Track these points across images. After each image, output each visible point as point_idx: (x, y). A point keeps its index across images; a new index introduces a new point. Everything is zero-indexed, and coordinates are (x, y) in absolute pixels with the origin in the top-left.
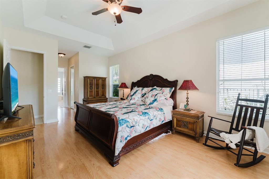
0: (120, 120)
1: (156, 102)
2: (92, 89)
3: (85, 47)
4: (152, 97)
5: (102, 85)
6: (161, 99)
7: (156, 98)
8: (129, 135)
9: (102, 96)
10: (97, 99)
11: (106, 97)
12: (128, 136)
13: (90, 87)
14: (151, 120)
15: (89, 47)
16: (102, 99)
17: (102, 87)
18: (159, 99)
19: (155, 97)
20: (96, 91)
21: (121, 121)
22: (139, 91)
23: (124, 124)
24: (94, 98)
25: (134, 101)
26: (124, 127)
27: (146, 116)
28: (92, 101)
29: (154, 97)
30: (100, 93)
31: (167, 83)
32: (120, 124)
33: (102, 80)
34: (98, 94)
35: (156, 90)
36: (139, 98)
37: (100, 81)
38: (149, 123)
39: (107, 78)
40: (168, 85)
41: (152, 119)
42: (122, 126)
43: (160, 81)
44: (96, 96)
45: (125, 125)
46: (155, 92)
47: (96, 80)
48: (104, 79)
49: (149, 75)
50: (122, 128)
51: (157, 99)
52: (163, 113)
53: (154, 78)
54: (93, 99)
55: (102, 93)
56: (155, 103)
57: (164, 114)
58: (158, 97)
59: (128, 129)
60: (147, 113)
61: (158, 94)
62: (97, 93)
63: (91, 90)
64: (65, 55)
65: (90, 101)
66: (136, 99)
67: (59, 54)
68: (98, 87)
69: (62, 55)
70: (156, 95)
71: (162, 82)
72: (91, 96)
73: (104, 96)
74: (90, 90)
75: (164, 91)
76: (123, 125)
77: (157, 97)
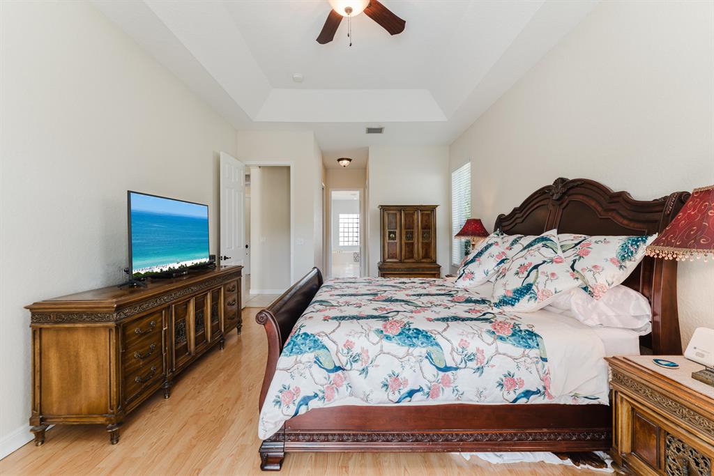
0: (299, 335)
1: (527, 297)
2: (394, 239)
3: (370, 131)
4: (517, 274)
5: (423, 228)
6: (551, 287)
7: (530, 280)
8: (321, 395)
9: (423, 258)
10: (408, 266)
11: (435, 262)
12: (316, 396)
13: (390, 233)
14: (442, 366)
15: (379, 131)
16: (423, 269)
17: (423, 233)
18: (541, 287)
19: (528, 275)
20: (405, 243)
21: (300, 338)
22: (494, 246)
23: (306, 352)
24: (401, 262)
25: (471, 282)
26: (303, 361)
27: (413, 345)
28: (395, 269)
29: (526, 273)
30: (418, 249)
31: (625, 214)
32: (290, 346)
33: (422, 214)
34: (410, 253)
35: (545, 246)
36: (487, 273)
37: (418, 217)
38: (433, 379)
39: (437, 206)
40: (625, 222)
41: (448, 365)
42: (299, 356)
43: (593, 203)
44: (405, 259)
45: (309, 356)
46: (537, 253)
47: (405, 214)
48: (428, 212)
49: (550, 182)
50: (296, 362)
51: (534, 287)
52: (534, 353)
53: (571, 192)
54: (395, 266)
55: (424, 251)
56: (525, 304)
57: (545, 360)
58: (542, 279)
59: (319, 374)
60: (427, 337)
61: (544, 262)
62: (407, 249)
63: (410, 241)
64: (350, 160)
65: (389, 269)
66: (479, 276)
67: (339, 160)
68: (412, 233)
69: (345, 162)
70: (536, 267)
71: (599, 209)
72: (392, 258)
73: (429, 260)
74: (391, 241)
75: (587, 253)
76: (301, 352)
77: (537, 278)
